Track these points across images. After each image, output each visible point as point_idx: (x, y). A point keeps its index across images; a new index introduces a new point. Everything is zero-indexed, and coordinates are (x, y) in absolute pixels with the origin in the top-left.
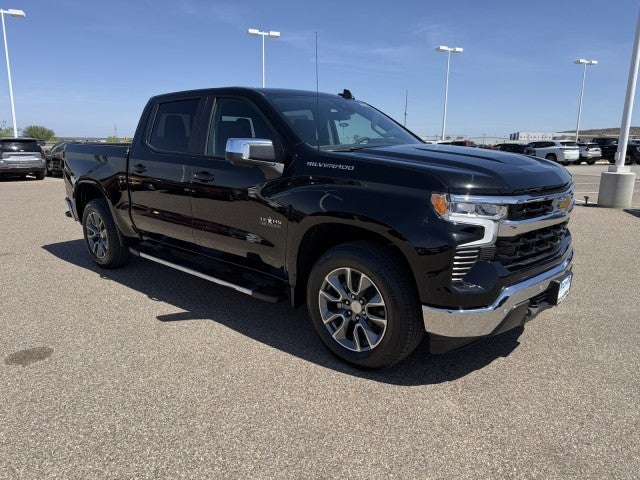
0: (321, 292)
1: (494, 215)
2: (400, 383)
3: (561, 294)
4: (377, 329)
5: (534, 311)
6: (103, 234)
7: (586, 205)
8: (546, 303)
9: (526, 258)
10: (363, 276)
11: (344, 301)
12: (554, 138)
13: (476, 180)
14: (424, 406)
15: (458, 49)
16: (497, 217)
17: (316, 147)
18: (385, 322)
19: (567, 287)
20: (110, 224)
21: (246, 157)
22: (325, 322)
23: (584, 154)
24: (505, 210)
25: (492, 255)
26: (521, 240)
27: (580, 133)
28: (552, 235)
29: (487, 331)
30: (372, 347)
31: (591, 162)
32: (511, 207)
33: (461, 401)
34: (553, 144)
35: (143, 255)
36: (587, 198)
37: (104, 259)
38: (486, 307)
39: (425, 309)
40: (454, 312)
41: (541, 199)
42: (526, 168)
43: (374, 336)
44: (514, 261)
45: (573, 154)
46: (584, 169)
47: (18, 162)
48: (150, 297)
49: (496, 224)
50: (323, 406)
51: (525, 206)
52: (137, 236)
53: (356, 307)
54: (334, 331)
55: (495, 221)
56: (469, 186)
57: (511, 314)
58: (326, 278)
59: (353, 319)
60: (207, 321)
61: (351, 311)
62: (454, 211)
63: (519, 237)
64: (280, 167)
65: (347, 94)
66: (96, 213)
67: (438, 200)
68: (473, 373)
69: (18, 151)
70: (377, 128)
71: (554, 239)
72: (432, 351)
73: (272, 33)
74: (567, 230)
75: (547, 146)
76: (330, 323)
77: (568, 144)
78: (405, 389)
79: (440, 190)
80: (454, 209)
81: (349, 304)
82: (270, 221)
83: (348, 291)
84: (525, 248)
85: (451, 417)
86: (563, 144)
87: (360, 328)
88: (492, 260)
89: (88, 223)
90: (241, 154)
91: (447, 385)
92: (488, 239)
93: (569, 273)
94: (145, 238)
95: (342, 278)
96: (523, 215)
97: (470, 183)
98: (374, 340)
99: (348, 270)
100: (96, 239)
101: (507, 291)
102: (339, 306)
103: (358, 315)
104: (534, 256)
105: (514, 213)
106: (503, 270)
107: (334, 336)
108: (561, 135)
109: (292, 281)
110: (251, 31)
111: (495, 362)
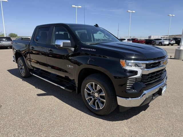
0: (85, 90)
1: (141, 67)
2: (110, 120)
3: (163, 91)
4: (103, 103)
5: (154, 98)
6: (23, 67)
7: (171, 58)
8: (158, 95)
9: (152, 80)
10: (98, 85)
11: (92, 93)
12: (161, 38)
13: (136, 55)
14: (117, 129)
15: (133, 11)
16: (142, 68)
17: (84, 43)
18: (105, 101)
19: (165, 89)
20: (25, 64)
21: (62, 46)
22: (87, 99)
23: (170, 42)
24: (145, 66)
25: (140, 80)
26: (150, 75)
27: (169, 36)
28: (160, 73)
29: (138, 105)
30: (101, 108)
31: (172, 45)
32: (147, 64)
33: (129, 128)
34: (161, 39)
35: (34, 75)
36: (171, 56)
37: (23, 75)
38: (138, 97)
39: (118, 98)
40: (128, 99)
41: (157, 61)
42: (152, 51)
43: (102, 105)
44: (148, 82)
45: (167, 42)
46: (170, 47)
47: (5, 44)
48: (36, 88)
49: (142, 70)
50: (84, 129)
51: (151, 64)
52: (32, 68)
53: (96, 95)
54: (90, 102)
55: (141, 69)
56: (133, 57)
57: (146, 99)
58: (87, 85)
59: (95, 99)
60: (51, 96)
61: (95, 96)
62: (128, 66)
63: (149, 74)
64: (73, 49)
65: (97, 25)
66: (21, 61)
67: (122, 62)
68: (134, 117)
69: (5, 41)
70: (106, 36)
71: (161, 74)
72: (120, 111)
73: (79, 7)
74: (165, 70)
75: (159, 40)
76: (88, 99)
77: (165, 39)
78: (111, 123)
79: (123, 59)
80: (128, 65)
81: (94, 94)
82: (70, 66)
83: (93, 90)
84: (152, 77)
85: (126, 134)
86: (164, 39)
87: (97, 102)
88: (140, 82)
89: (19, 64)
90: (60, 45)
91: (125, 121)
92: (139, 75)
93: (166, 85)
94: (35, 69)
95: (92, 85)
96: (151, 67)
97: (133, 56)
98: (102, 106)
99: (94, 83)
100: (21, 69)
101: (145, 92)
102: (91, 94)
103: (97, 98)
104: (154, 80)
105: (148, 66)
106: (143, 85)
107: (89, 104)
108: (164, 36)
109: (77, 85)
110: (73, 6)
111: (141, 113)
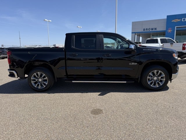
0: (148, 77)
15: (50, 21)
18: (165, 79)
22: (149, 83)
30: (161, 85)
35: (74, 81)
53: (155, 78)
67: (174, 55)
82: (133, 64)
87: (158, 82)
99: (156, 71)
107: (151, 86)
109: (139, 76)
